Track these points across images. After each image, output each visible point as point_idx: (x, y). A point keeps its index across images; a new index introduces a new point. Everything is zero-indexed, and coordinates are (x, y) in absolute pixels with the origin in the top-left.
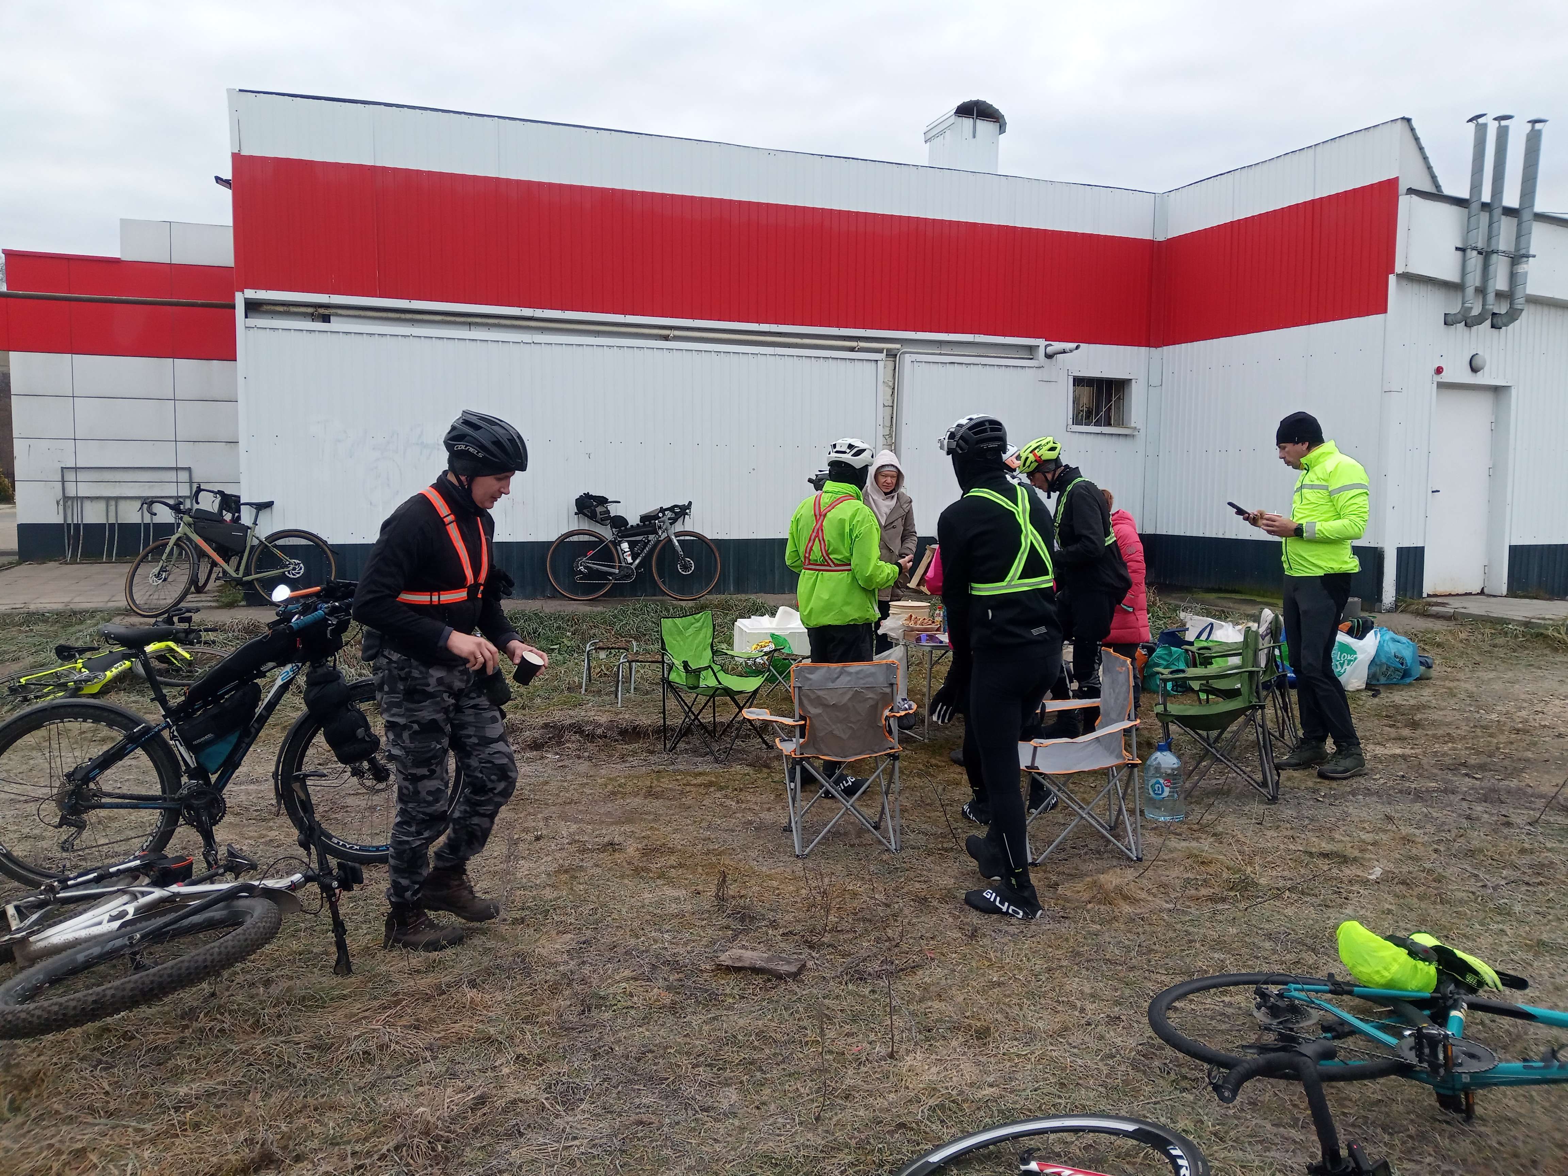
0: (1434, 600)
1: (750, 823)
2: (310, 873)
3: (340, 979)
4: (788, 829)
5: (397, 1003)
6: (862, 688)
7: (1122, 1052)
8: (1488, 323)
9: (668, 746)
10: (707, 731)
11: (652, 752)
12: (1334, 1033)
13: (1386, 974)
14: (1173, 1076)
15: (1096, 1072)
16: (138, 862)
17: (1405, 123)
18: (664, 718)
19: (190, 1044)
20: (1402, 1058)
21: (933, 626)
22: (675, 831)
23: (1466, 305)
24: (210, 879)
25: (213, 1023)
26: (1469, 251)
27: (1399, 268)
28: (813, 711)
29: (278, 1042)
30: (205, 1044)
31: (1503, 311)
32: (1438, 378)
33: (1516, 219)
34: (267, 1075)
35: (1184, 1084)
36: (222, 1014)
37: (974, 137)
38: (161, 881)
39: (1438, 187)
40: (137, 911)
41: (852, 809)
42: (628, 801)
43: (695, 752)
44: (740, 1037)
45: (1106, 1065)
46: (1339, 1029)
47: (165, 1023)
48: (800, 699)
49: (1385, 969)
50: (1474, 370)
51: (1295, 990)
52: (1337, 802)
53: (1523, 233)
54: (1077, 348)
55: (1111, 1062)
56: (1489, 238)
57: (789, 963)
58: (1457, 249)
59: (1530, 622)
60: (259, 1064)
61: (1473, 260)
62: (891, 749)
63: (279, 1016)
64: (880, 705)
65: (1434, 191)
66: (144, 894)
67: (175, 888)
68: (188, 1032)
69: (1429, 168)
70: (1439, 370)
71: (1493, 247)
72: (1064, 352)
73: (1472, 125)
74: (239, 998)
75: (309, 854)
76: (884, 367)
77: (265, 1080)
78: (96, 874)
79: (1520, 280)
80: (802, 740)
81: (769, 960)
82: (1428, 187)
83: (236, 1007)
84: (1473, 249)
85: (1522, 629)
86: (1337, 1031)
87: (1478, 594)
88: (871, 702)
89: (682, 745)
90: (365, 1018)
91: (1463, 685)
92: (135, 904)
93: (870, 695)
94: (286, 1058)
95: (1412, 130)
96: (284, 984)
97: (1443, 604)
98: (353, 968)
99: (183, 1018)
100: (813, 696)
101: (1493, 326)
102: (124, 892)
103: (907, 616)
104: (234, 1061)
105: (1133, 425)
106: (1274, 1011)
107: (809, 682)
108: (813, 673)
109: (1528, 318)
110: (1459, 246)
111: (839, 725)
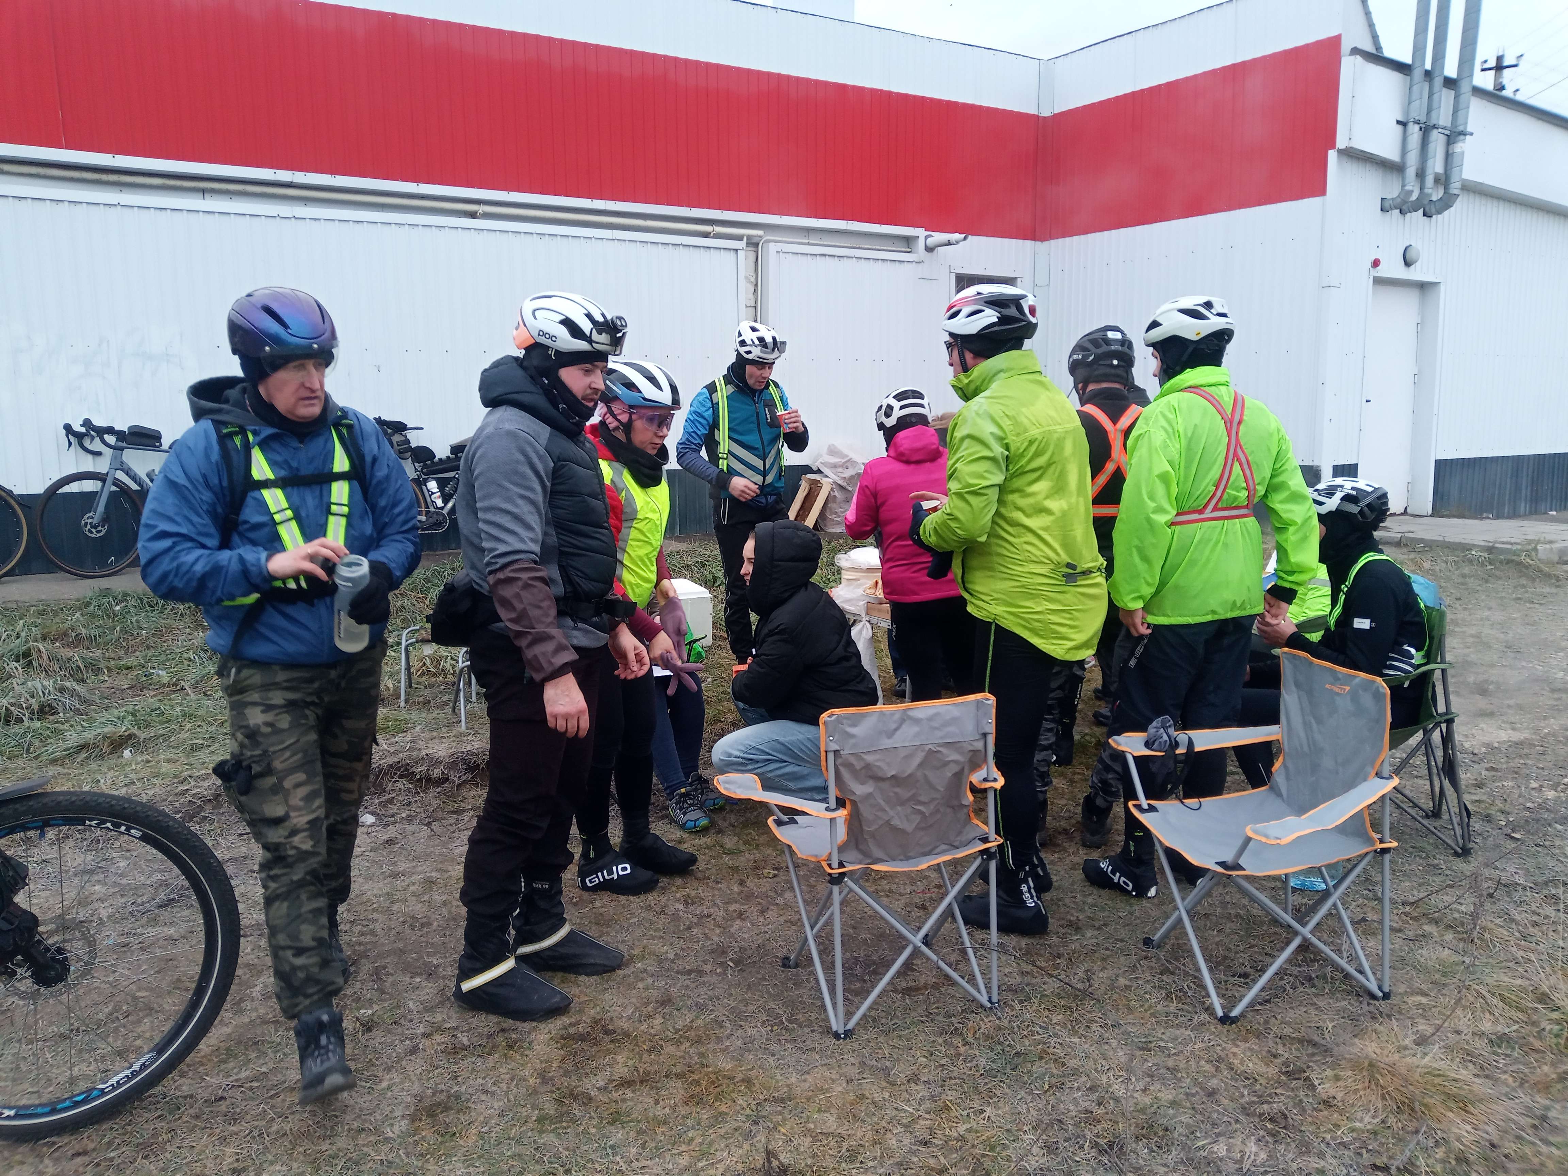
6: (940, 745)
8: (1421, 211)
23: (1407, 188)
26: (1411, 125)
27: (1341, 143)
28: (860, 789)
31: (1438, 198)
32: (1375, 273)
33: (1453, 92)
39: (1379, 48)
48: (836, 770)
50: (1408, 264)
53: (1460, 108)
54: (965, 239)
56: (1429, 112)
58: (1398, 122)
61: (1413, 137)
62: (983, 841)
64: (966, 771)
65: (1375, 51)
69: (1371, 26)
70: (1376, 263)
71: (1433, 121)
72: (949, 243)
76: (745, 257)
79: (1456, 161)
82: (1369, 47)
84: (1413, 123)
87: (1401, 514)
88: (955, 768)
93: (954, 756)
100: (858, 765)
101: (1425, 215)
107: (852, 741)
108: (854, 725)
109: (1462, 207)
110: (1400, 119)
111: (899, 808)
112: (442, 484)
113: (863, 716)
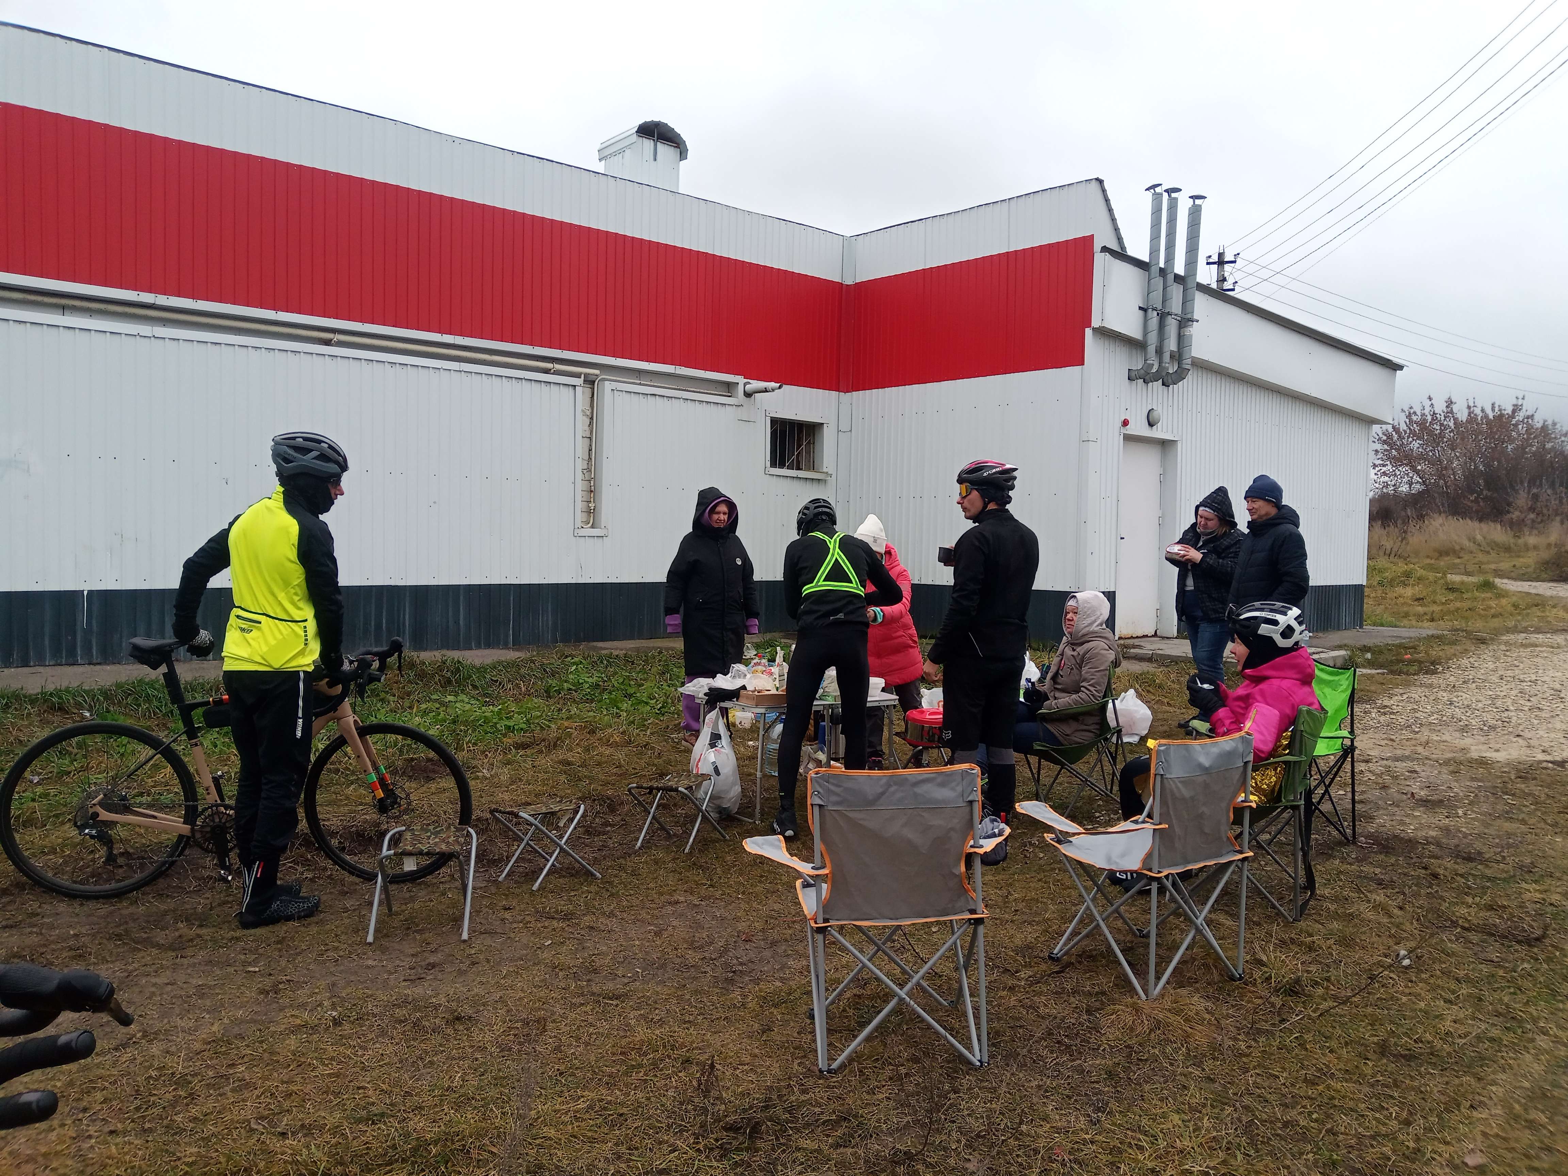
0: (1131, 642)
8: (1160, 381)
23: (1148, 362)
26: (1150, 311)
27: (1095, 323)
31: (1174, 371)
32: (1125, 430)
33: (1182, 287)
37: (655, 160)
39: (1123, 248)
50: (1151, 425)
53: (1189, 299)
54: (779, 388)
56: (1164, 301)
58: (1140, 308)
61: (1152, 320)
65: (1121, 251)
69: (1116, 230)
70: (1125, 423)
71: (1168, 309)
72: (766, 391)
73: (1149, 194)
76: (582, 393)
79: (1186, 341)
82: (1114, 246)
84: (1153, 309)
95: (1104, 191)
97: (1139, 647)
101: (1164, 385)
105: (825, 470)
109: (1193, 380)
110: (1141, 306)
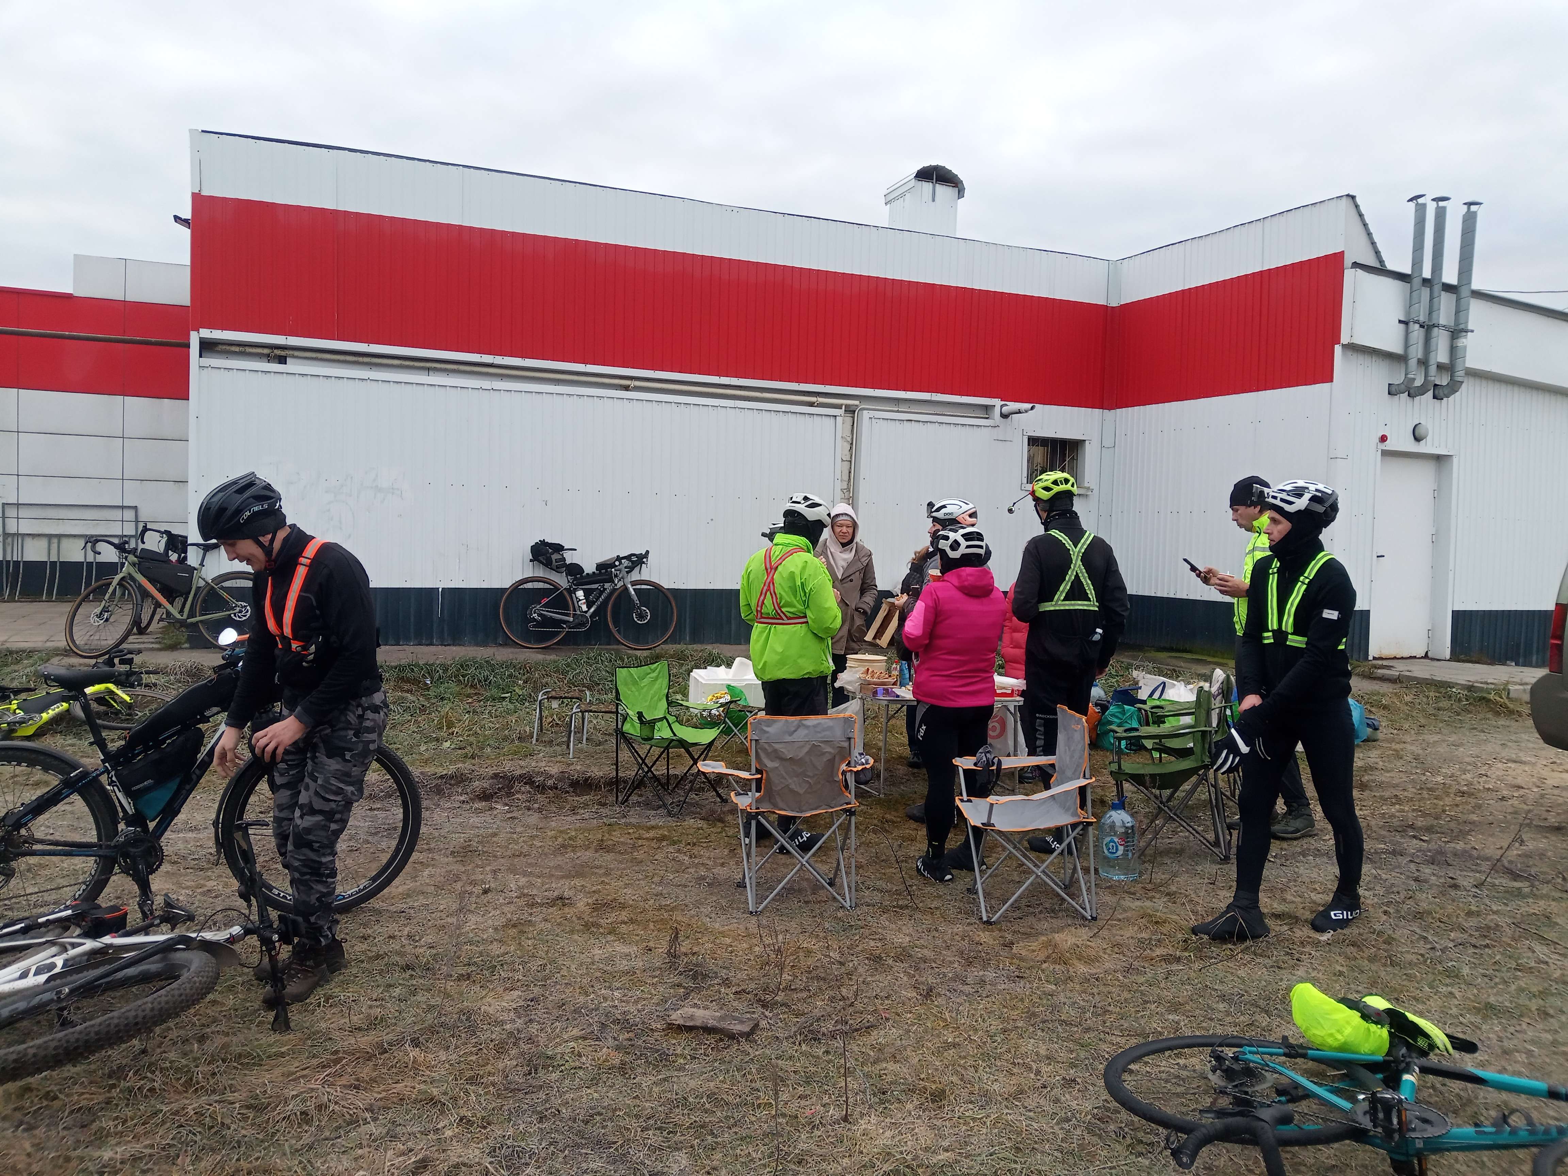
0: (1380, 662)
1: (703, 878)
2: (250, 926)
3: (278, 1036)
4: (742, 885)
5: (337, 1062)
6: (820, 742)
7: (1078, 1115)
8: (1430, 393)
9: (620, 799)
10: (660, 784)
11: (604, 805)
12: (1289, 1097)
13: (1339, 1037)
14: (1129, 1141)
15: (1051, 1136)
16: (69, 912)
17: (1350, 199)
18: (617, 770)
19: (117, 1105)
20: (1357, 1122)
21: (889, 680)
22: (627, 886)
23: (1409, 376)
24: (145, 930)
25: (142, 1082)
26: (1411, 324)
27: (1345, 339)
28: (770, 764)
29: (211, 1102)
30: (133, 1104)
31: (1444, 383)
32: (1383, 446)
33: (1455, 295)
34: (199, 1137)
35: (1140, 1148)
36: (153, 1072)
37: (934, 200)
38: (94, 932)
39: (1381, 262)
40: (66, 962)
41: (807, 865)
42: (578, 854)
43: (647, 805)
44: (691, 1100)
45: (1062, 1129)
46: (1293, 1092)
47: (91, 1083)
48: (756, 751)
49: (1338, 1031)
50: (1417, 439)
51: (1250, 1052)
52: (1288, 862)
53: (1462, 309)
54: (1032, 408)
55: (1066, 1126)
56: (1431, 313)
57: (742, 1022)
58: (1400, 322)
59: (1472, 686)
60: (190, 1125)
61: (1416, 333)
62: (847, 804)
63: (214, 1074)
64: (837, 759)
65: (1378, 265)
66: (74, 946)
67: (108, 940)
68: (114, 1093)
69: (1373, 243)
70: (1383, 439)
71: (1434, 321)
72: (1019, 412)
73: (1412, 205)
74: (172, 1055)
75: (250, 906)
76: (843, 422)
77: (196, 1142)
78: (23, 925)
79: (1460, 354)
80: (758, 794)
81: (722, 1018)
82: (1372, 262)
83: (168, 1065)
84: (1415, 322)
85: (1466, 692)
86: (1291, 1095)
87: (1422, 658)
88: (827, 757)
89: (634, 798)
90: (303, 1077)
91: (1409, 747)
92: (64, 956)
93: (828, 749)
94: (219, 1119)
95: (1357, 206)
96: (219, 1040)
97: (1389, 667)
98: (292, 1025)
99: (110, 1077)
100: (770, 750)
101: (1435, 397)
102: (52, 943)
103: (864, 669)
104: (163, 1122)
105: (1086, 485)
106: (1229, 1074)
107: (766, 735)
108: (768, 726)
109: (1468, 391)
110: (1402, 319)
111: (795, 779)
112: (587, 593)
113: (775, 721)
